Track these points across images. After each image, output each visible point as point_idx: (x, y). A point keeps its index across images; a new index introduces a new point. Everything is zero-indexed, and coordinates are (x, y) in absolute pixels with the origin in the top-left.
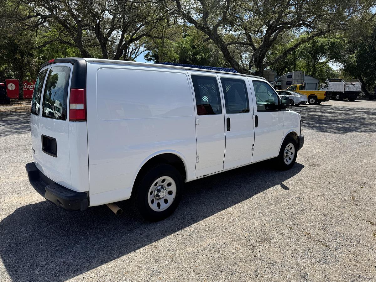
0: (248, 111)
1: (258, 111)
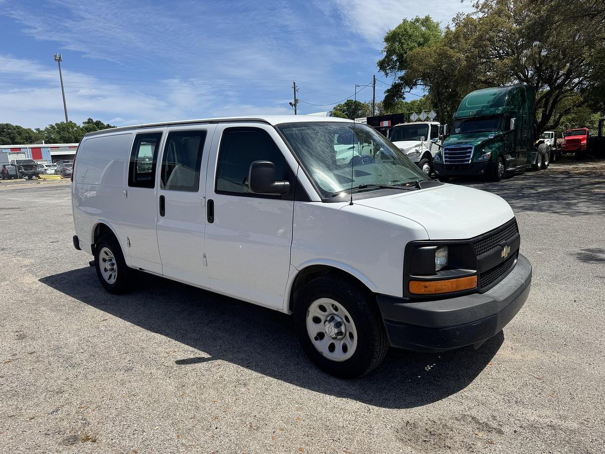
0: (195, 188)
1: (217, 191)
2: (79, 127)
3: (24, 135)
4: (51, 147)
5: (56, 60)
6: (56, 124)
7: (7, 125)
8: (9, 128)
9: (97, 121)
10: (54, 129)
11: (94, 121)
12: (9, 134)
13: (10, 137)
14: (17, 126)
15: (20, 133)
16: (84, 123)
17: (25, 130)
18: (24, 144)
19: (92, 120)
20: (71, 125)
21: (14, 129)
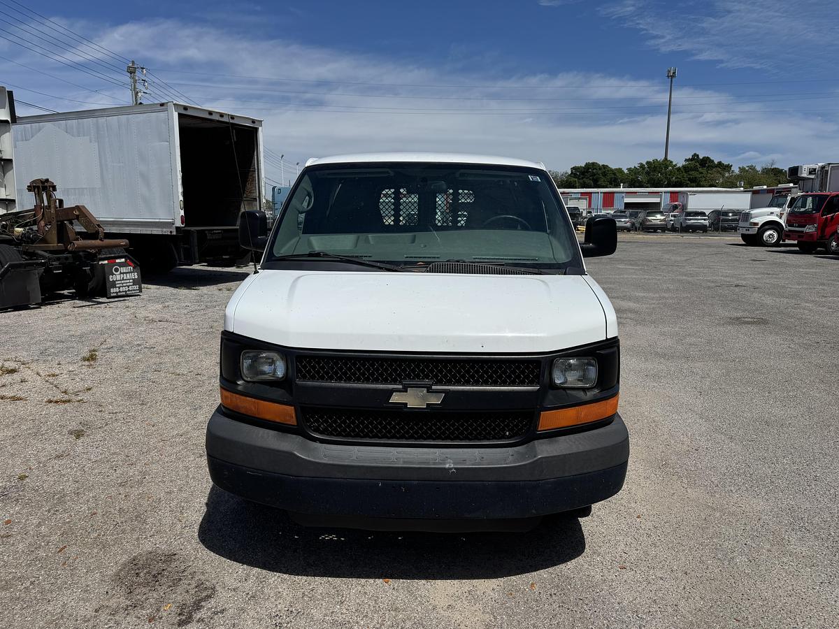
2: (676, 165)
3: (610, 176)
4: (627, 193)
5: (668, 76)
6: (648, 163)
7: (593, 164)
8: (595, 167)
9: (703, 158)
10: (644, 169)
11: (701, 157)
12: (594, 175)
13: (593, 179)
14: (603, 165)
15: (605, 174)
16: (686, 160)
17: (611, 170)
18: (606, 187)
19: (698, 156)
20: (666, 163)
21: (600, 169)
